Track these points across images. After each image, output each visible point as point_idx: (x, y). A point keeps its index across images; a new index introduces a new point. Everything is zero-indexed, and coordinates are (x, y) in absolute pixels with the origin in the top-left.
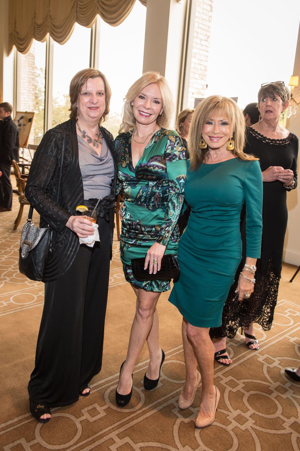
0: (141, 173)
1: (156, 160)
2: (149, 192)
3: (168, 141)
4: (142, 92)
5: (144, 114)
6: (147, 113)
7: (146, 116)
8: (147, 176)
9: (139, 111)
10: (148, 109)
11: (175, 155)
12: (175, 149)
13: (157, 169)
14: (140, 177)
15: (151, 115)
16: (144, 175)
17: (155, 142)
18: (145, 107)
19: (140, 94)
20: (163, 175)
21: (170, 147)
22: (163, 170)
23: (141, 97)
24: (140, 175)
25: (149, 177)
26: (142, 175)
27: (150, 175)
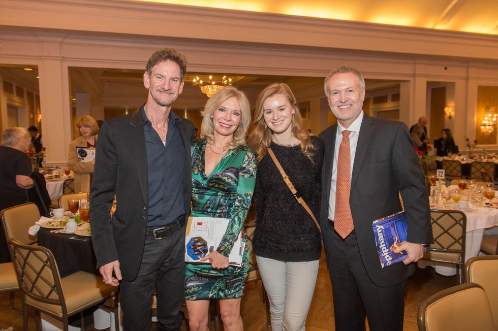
0: (214, 181)
1: (231, 171)
2: (216, 204)
3: (247, 156)
4: (222, 105)
5: (224, 125)
6: (228, 125)
7: (227, 128)
8: (219, 184)
9: (219, 122)
10: (229, 121)
11: (249, 170)
12: (251, 165)
13: (230, 180)
14: (211, 185)
15: (231, 126)
16: (216, 183)
17: (233, 154)
18: (226, 120)
19: (220, 107)
20: (233, 188)
21: (247, 162)
22: (235, 183)
23: (222, 110)
24: (212, 183)
25: (221, 186)
26: (214, 184)
27: (223, 185)
